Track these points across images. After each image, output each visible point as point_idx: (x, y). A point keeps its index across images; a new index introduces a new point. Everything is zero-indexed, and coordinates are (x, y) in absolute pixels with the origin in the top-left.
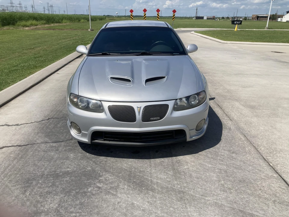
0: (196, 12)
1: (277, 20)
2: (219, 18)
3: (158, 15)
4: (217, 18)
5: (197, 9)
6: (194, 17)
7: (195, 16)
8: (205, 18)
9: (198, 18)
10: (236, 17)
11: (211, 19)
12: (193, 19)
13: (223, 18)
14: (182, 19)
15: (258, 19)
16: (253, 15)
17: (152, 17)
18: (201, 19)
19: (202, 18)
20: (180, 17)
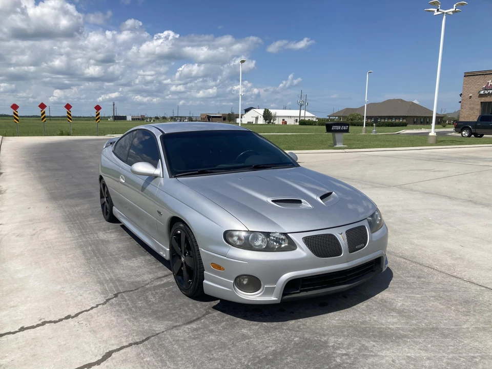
0: (114, 109)
1: (236, 121)
2: (151, 118)
3: (68, 113)
4: (147, 118)
5: (114, 105)
6: (109, 117)
7: (112, 115)
8: (129, 118)
9: (117, 118)
10: (177, 117)
11: (139, 119)
12: (109, 120)
13: (157, 118)
14: (89, 120)
15: (209, 120)
16: (202, 115)
17: (29, 117)
18: (122, 121)
19: (124, 118)
20: (84, 117)
